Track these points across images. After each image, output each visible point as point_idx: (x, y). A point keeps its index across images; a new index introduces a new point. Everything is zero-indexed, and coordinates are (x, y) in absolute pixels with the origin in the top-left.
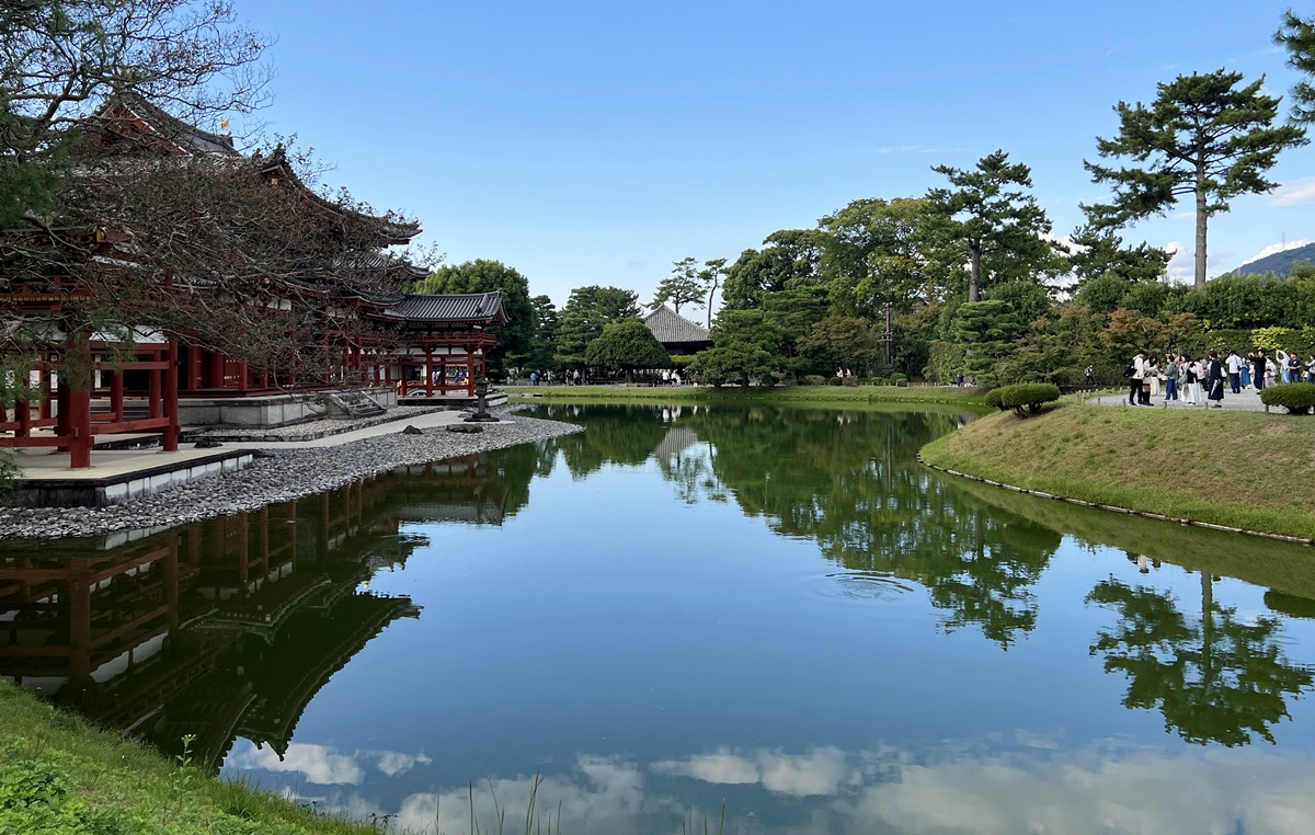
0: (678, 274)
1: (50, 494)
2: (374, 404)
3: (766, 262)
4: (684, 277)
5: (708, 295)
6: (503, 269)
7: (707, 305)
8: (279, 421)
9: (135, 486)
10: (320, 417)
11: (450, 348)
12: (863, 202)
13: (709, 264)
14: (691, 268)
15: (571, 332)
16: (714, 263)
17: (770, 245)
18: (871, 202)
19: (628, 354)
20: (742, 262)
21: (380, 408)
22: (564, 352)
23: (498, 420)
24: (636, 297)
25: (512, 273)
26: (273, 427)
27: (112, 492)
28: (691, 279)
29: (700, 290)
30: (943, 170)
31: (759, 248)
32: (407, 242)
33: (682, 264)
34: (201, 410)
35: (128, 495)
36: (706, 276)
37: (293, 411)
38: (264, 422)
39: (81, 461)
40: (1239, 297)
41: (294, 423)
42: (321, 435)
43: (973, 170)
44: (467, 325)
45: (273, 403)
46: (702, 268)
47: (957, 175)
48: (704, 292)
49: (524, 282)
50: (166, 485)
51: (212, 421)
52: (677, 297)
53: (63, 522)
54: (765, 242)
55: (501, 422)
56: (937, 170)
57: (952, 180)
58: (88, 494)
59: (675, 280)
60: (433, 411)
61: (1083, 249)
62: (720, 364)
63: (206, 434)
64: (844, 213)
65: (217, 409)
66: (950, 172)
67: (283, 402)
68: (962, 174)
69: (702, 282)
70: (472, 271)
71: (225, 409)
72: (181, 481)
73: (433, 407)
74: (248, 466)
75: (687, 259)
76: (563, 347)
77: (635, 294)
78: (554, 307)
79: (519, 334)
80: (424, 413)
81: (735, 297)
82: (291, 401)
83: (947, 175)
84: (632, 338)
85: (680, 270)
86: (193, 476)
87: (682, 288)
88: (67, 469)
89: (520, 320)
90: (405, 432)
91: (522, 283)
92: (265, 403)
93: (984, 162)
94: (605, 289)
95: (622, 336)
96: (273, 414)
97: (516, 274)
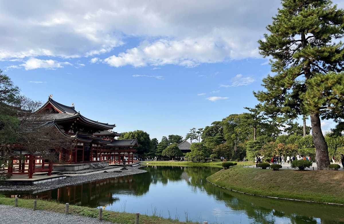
0: (192, 132)
1: (23, 183)
2: (102, 166)
3: (212, 129)
4: (193, 133)
5: (199, 137)
6: (143, 132)
7: (199, 140)
8: (78, 170)
9: (40, 182)
10: (88, 169)
11: (124, 152)
12: (233, 115)
13: (199, 129)
14: (195, 130)
15: (159, 148)
16: (200, 129)
17: (213, 125)
18: (235, 115)
19: (172, 153)
20: (206, 129)
21: (103, 167)
22: (158, 153)
23: (128, 170)
24: (182, 138)
25: (146, 133)
26: (76, 171)
27: (35, 183)
28: (195, 133)
29: (197, 136)
30: (247, 108)
31: (210, 125)
32: (112, 129)
33: (192, 129)
34: (61, 167)
35: (38, 184)
36: (198, 132)
37: (81, 168)
38: (74, 170)
39: (31, 177)
40: (312, 140)
41: (81, 170)
42: (85, 173)
43: (254, 108)
44: (128, 147)
45: (76, 166)
46: (197, 130)
47: (250, 109)
48: (198, 137)
49: (149, 135)
50: (46, 182)
51: (63, 170)
52: (191, 138)
53: (25, 188)
54: (211, 124)
55: (129, 170)
56: (245, 108)
57: (250, 110)
58: (30, 183)
59: (191, 134)
60: (116, 168)
61: (290, 126)
62: (192, 156)
63: (62, 172)
64: (228, 118)
65: (64, 167)
66: (248, 109)
67: (78, 166)
68: (252, 109)
69: (197, 134)
70: (136, 133)
71: (66, 167)
72: (49, 181)
73: (116, 167)
74: (65, 179)
75: (193, 128)
76: (157, 151)
77: (182, 137)
78: (158, 141)
79: (147, 148)
80: (114, 168)
81: (204, 138)
82: (80, 165)
83: (248, 110)
84: (173, 149)
85: (192, 131)
86: (52, 180)
87: (192, 136)
88: (28, 179)
89: (147, 145)
90: (104, 172)
91: (147, 136)
92: (74, 166)
93: (256, 106)
94: (175, 136)
95: (170, 149)
96: (76, 168)
97: (147, 133)
